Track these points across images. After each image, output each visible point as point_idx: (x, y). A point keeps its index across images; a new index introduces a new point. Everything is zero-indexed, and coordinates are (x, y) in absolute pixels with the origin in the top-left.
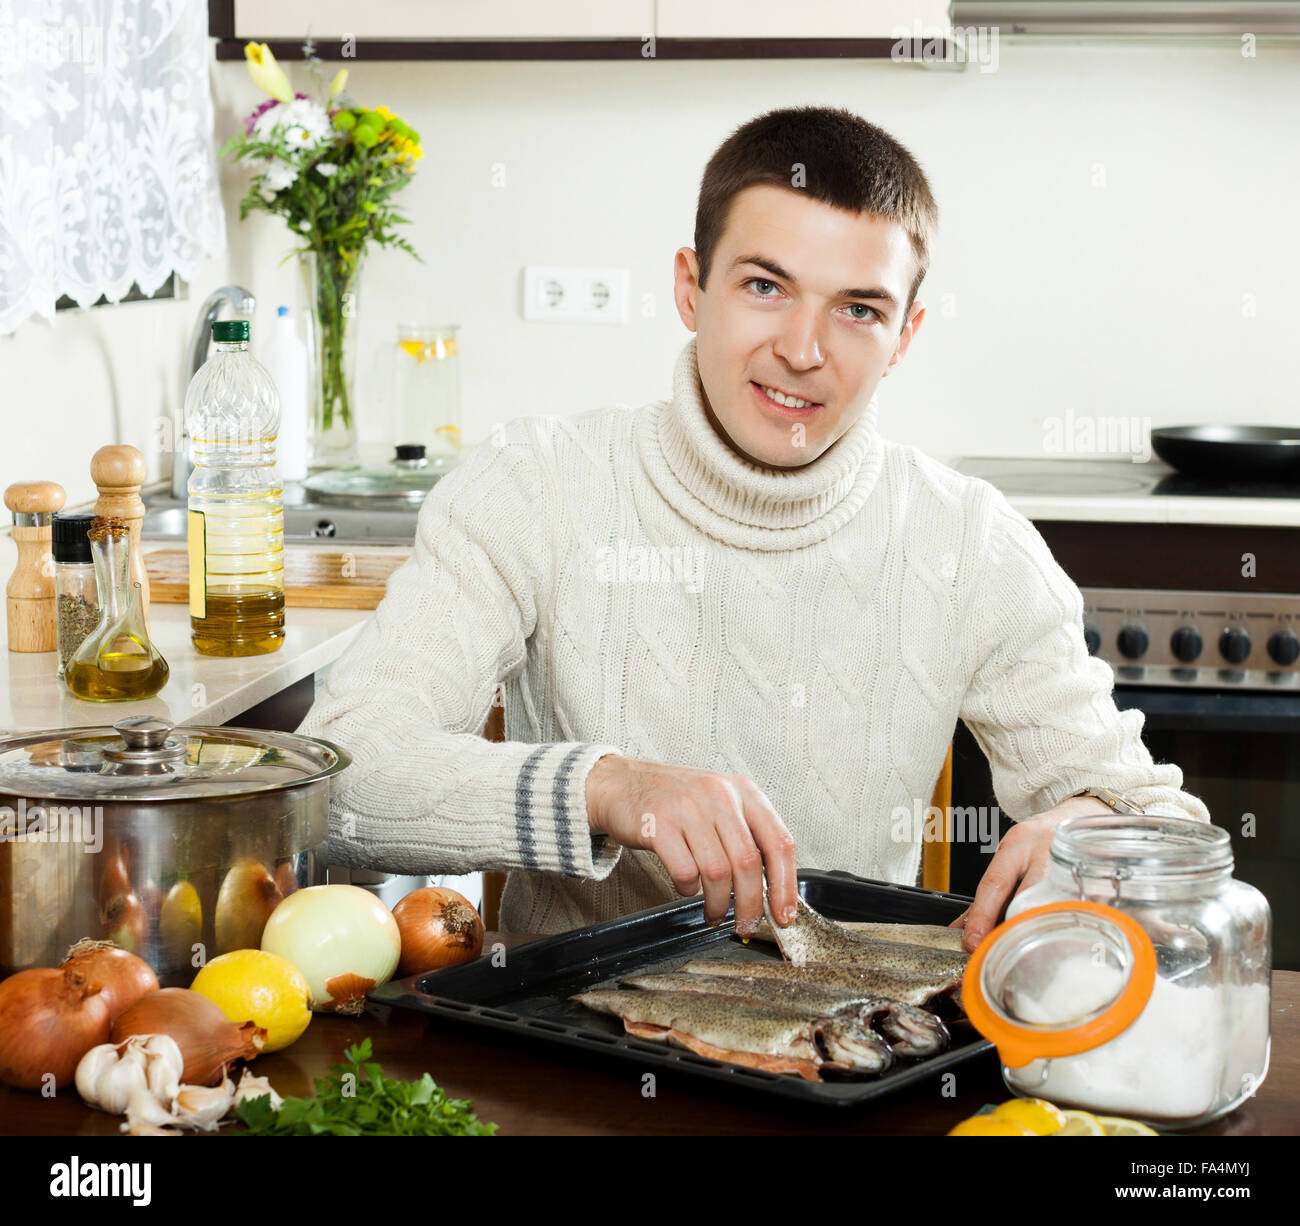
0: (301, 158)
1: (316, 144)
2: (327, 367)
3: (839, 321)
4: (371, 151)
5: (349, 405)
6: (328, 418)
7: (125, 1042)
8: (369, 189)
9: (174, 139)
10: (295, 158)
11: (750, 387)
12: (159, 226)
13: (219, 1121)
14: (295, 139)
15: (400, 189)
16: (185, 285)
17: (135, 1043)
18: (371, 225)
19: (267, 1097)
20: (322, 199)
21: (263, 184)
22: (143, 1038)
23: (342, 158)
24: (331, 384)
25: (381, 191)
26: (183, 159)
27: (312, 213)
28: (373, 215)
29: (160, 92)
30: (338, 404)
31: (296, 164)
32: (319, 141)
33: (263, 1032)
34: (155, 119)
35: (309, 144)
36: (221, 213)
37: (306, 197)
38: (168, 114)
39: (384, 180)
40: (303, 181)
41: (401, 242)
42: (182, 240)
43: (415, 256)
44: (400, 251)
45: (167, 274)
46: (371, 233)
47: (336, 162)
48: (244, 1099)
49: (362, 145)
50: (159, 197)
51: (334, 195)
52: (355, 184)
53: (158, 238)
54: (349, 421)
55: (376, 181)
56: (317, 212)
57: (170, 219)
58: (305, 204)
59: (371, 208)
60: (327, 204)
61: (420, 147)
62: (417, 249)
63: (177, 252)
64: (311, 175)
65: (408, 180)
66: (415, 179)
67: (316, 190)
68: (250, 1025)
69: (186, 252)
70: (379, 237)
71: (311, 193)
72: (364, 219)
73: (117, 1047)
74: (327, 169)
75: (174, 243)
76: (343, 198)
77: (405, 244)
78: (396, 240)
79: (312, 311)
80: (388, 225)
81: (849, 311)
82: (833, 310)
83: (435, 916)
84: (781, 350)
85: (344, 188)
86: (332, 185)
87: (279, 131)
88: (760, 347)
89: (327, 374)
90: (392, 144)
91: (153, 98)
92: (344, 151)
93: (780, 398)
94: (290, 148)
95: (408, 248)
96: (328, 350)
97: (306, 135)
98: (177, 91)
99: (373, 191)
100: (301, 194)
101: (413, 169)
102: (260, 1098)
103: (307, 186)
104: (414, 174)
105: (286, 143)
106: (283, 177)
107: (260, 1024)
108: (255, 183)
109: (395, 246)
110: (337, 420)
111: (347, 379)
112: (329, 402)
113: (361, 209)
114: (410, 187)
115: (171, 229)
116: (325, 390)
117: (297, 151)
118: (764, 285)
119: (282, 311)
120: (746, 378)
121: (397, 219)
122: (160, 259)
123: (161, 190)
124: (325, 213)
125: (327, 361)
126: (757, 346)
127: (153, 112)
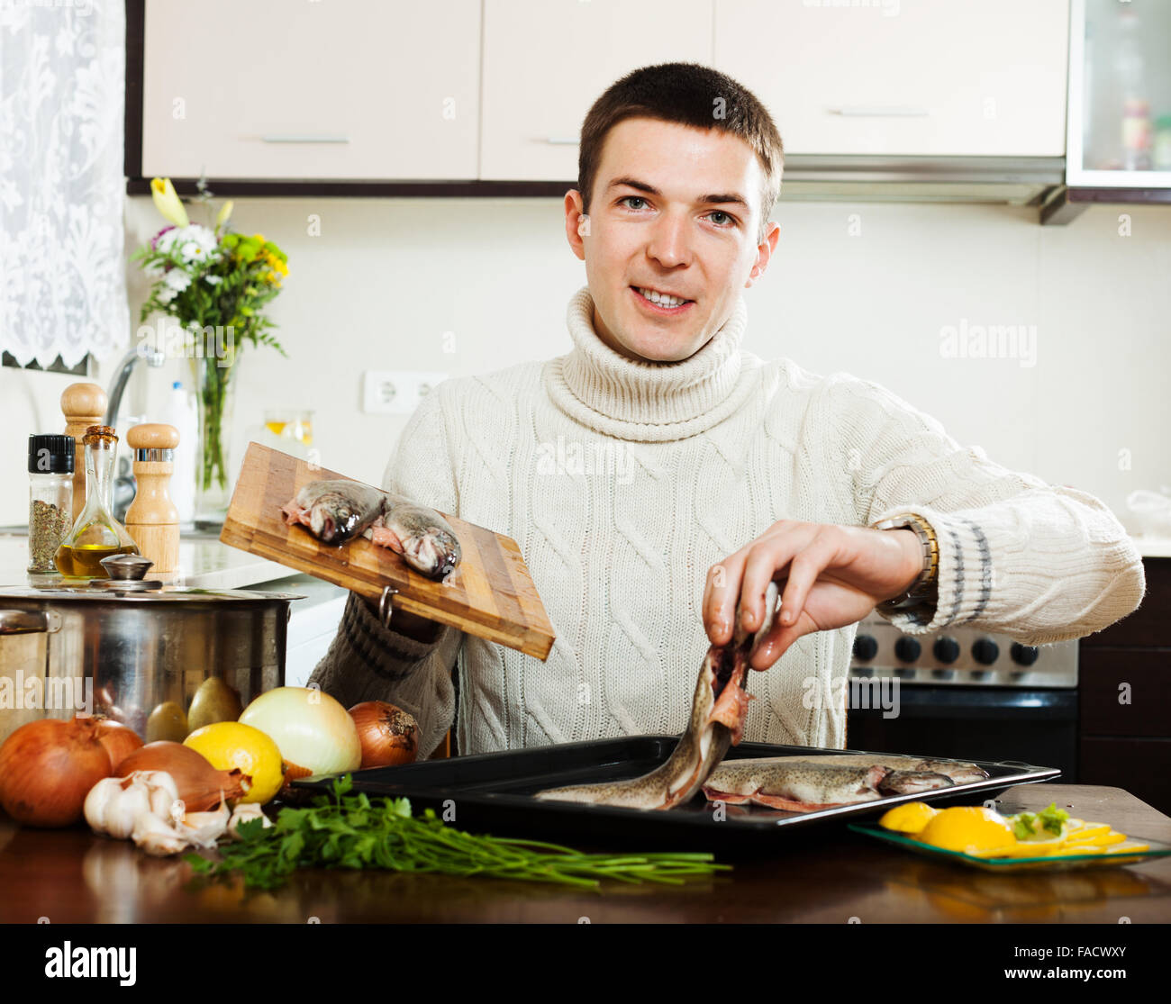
0: (195, 268)
1: (207, 257)
2: (208, 439)
3: (701, 226)
4: (249, 267)
5: (225, 470)
6: (207, 480)
7: (129, 776)
8: (246, 297)
9: (94, 245)
10: (190, 268)
11: (630, 292)
12: (80, 314)
13: (217, 840)
14: (190, 252)
15: (269, 301)
16: (96, 365)
17: (139, 777)
18: (247, 326)
19: (260, 820)
20: (209, 303)
21: (162, 290)
22: (146, 773)
23: (226, 272)
24: (211, 453)
25: (256, 300)
26: (100, 263)
27: (200, 314)
28: (248, 318)
29: (84, 208)
30: (215, 470)
31: (190, 273)
32: (210, 254)
33: (249, 779)
34: (79, 229)
35: (201, 258)
36: (127, 313)
37: (196, 301)
38: (89, 225)
39: (259, 290)
40: (195, 287)
41: (271, 339)
42: (96, 327)
43: (282, 352)
44: (270, 348)
45: (84, 355)
46: (246, 333)
47: (221, 275)
48: (240, 821)
49: (244, 260)
50: (81, 292)
51: (219, 299)
52: (235, 292)
53: (78, 323)
54: (224, 483)
55: (251, 291)
56: (205, 313)
57: (87, 309)
58: (196, 307)
59: (248, 312)
60: (212, 307)
61: (287, 266)
62: (284, 346)
63: (93, 337)
64: (201, 283)
65: (277, 292)
66: (282, 293)
67: (205, 295)
68: (236, 772)
69: (99, 338)
70: (252, 336)
71: (201, 297)
72: (241, 321)
73: (122, 780)
74: (213, 280)
75: (90, 329)
76: (225, 303)
77: (274, 342)
78: (267, 339)
79: (197, 394)
80: (260, 329)
81: (710, 218)
82: (696, 218)
83: (381, 721)
84: (653, 252)
85: (226, 295)
86: (218, 291)
87: (178, 245)
88: (635, 255)
89: (208, 445)
90: (266, 262)
91: (79, 212)
92: (227, 266)
93: (655, 298)
94: (186, 260)
95: (276, 345)
96: (209, 426)
97: (198, 251)
98: (98, 209)
99: (249, 299)
100: (192, 298)
101: (281, 284)
102: (254, 821)
103: (198, 293)
104: (281, 289)
105: (183, 256)
106: (179, 282)
107: (245, 772)
108: (155, 289)
109: (265, 344)
110: (215, 483)
111: (224, 450)
112: (209, 468)
113: (239, 313)
114: (277, 301)
115: (88, 318)
116: (206, 458)
117: (191, 263)
118: (636, 202)
119: (176, 385)
120: (625, 284)
121: (268, 325)
122: (79, 340)
123: (82, 286)
124: (211, 314)
125: (208, 435)
126: (632, 253)
127: (78, 224)
